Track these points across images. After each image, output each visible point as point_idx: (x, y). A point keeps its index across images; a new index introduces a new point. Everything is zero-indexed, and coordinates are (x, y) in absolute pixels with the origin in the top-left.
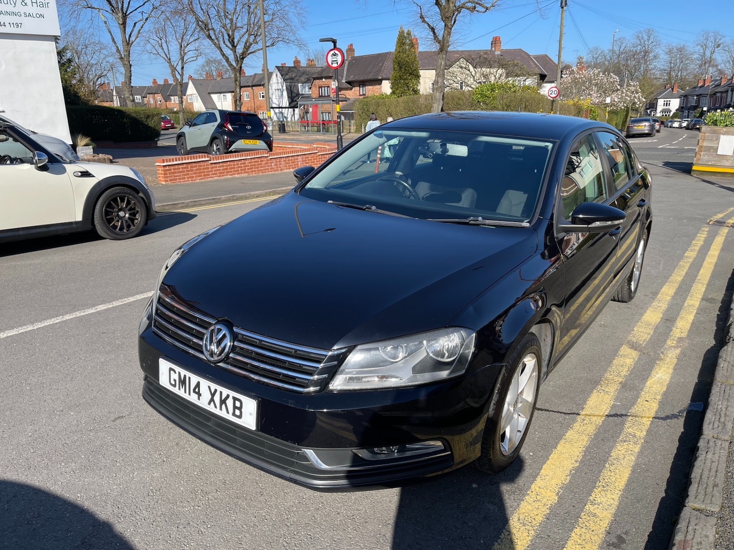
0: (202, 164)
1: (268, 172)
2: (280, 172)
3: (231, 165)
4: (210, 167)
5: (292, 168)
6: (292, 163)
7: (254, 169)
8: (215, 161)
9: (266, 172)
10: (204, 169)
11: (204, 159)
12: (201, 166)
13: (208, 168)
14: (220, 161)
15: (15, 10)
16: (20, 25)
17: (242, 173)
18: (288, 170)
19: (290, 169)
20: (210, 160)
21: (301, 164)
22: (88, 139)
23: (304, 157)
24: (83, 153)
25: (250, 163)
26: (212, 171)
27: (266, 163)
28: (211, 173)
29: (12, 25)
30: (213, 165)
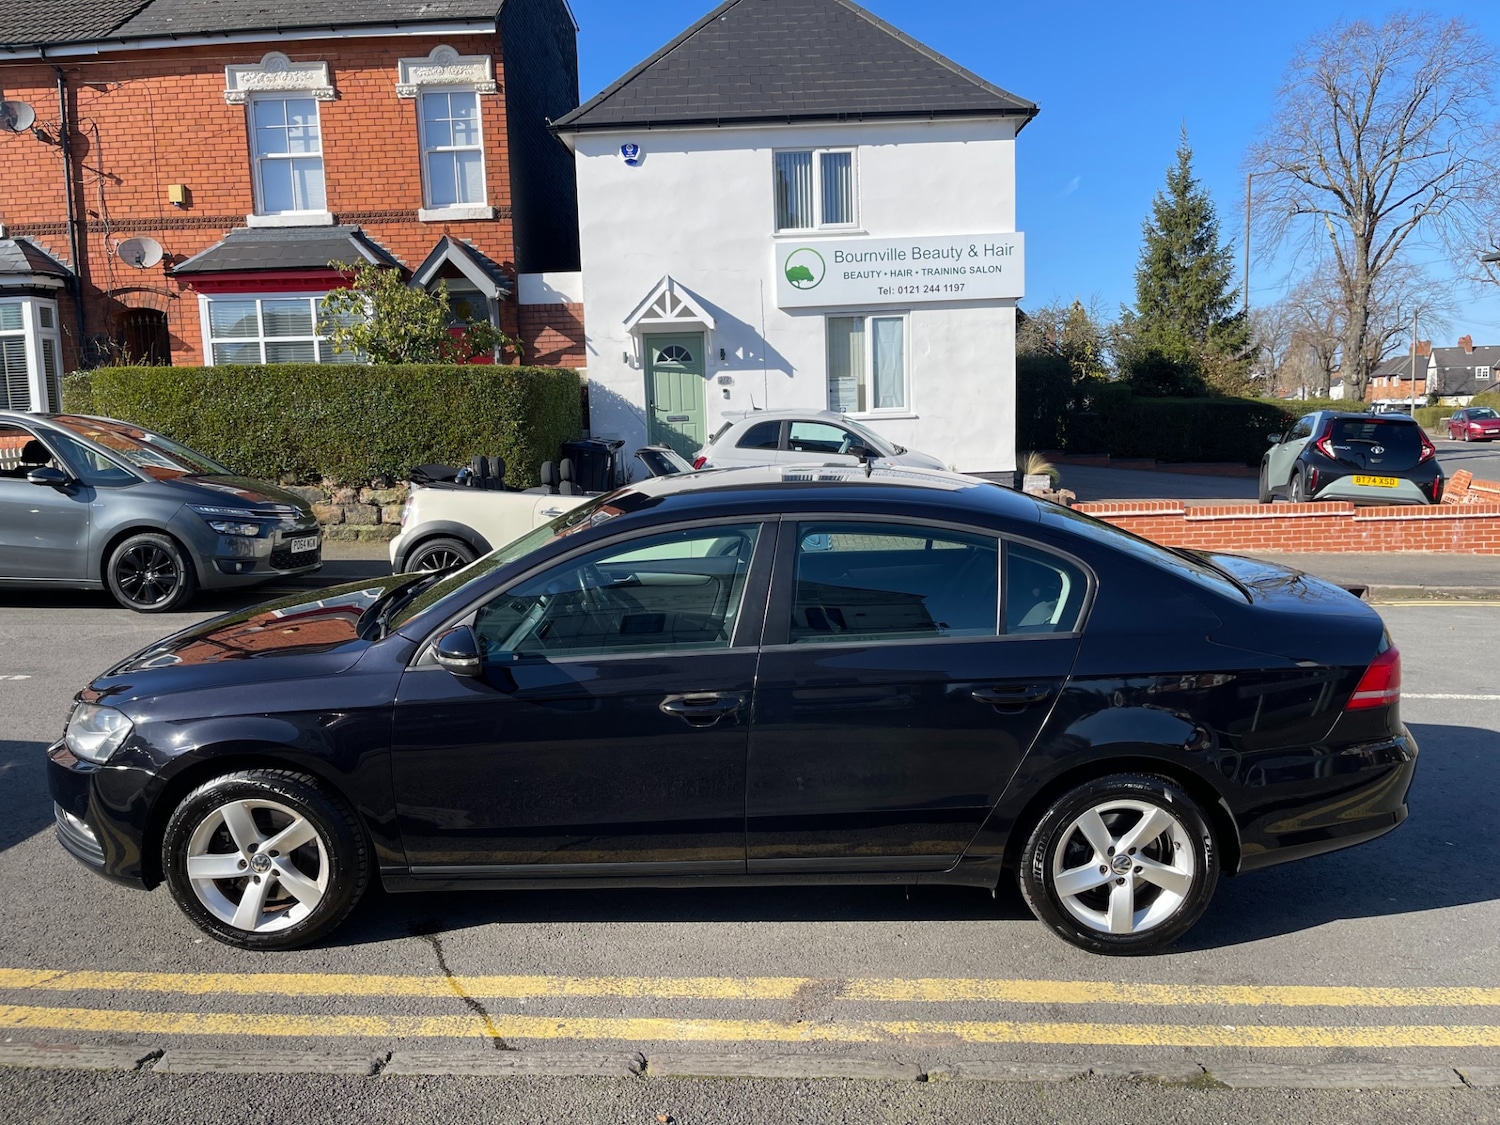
0: (1165, 519)
1: (1347, 549)
2: (1384, 552)
3: (1240, 528)
4: (1184, 527)
5: (1428, 547)
6: (1427, 534)
7: (1303, 541)
8: (1199, 517)
9: (1340, 550)
10: (1167, 530)
11: (1171, 511)
12: (1163, 524)
13: (1181, 530)
14: (1212, 517)
15: (958, 265)
16: (961, 286)
17: (1267, 546)
18: (1412, 551)
19: (1421, 547)
20: (1186, 515)
21: (1459, 540)
22: (1047, 465)
23: (1473, 523)
24: (1032, 486)
25: (1293, 526)
26: (1189, 536)
27: (1341, 531)
28: (1185, 539)
29: (949, 289)
30: (1194, 525)
